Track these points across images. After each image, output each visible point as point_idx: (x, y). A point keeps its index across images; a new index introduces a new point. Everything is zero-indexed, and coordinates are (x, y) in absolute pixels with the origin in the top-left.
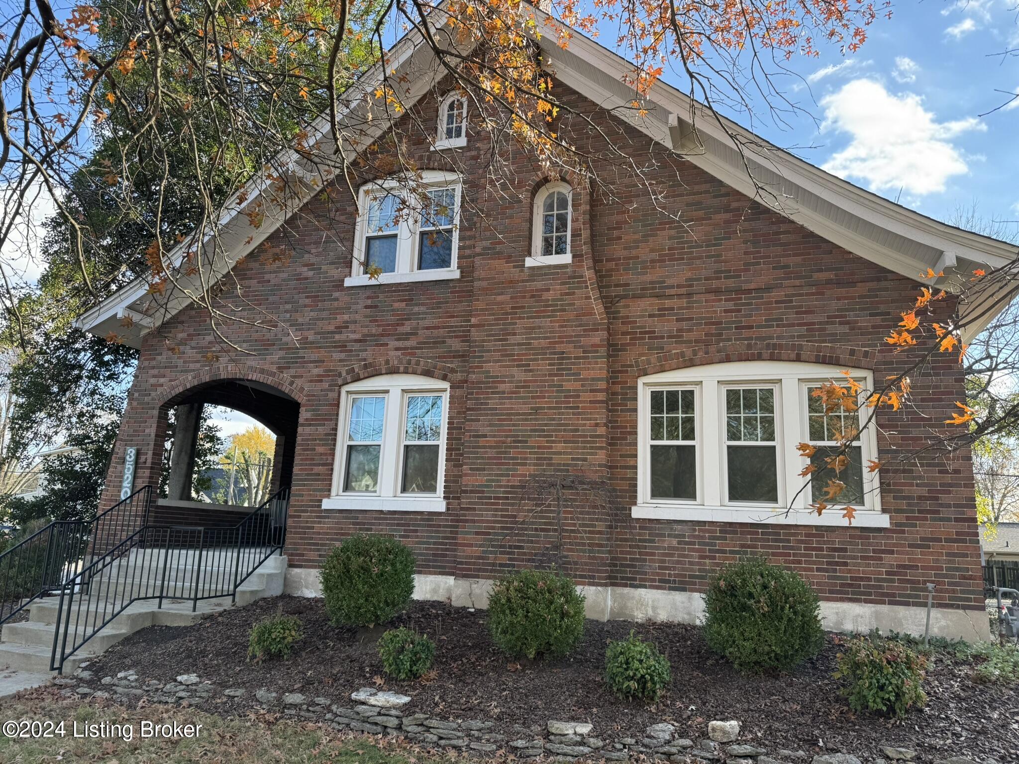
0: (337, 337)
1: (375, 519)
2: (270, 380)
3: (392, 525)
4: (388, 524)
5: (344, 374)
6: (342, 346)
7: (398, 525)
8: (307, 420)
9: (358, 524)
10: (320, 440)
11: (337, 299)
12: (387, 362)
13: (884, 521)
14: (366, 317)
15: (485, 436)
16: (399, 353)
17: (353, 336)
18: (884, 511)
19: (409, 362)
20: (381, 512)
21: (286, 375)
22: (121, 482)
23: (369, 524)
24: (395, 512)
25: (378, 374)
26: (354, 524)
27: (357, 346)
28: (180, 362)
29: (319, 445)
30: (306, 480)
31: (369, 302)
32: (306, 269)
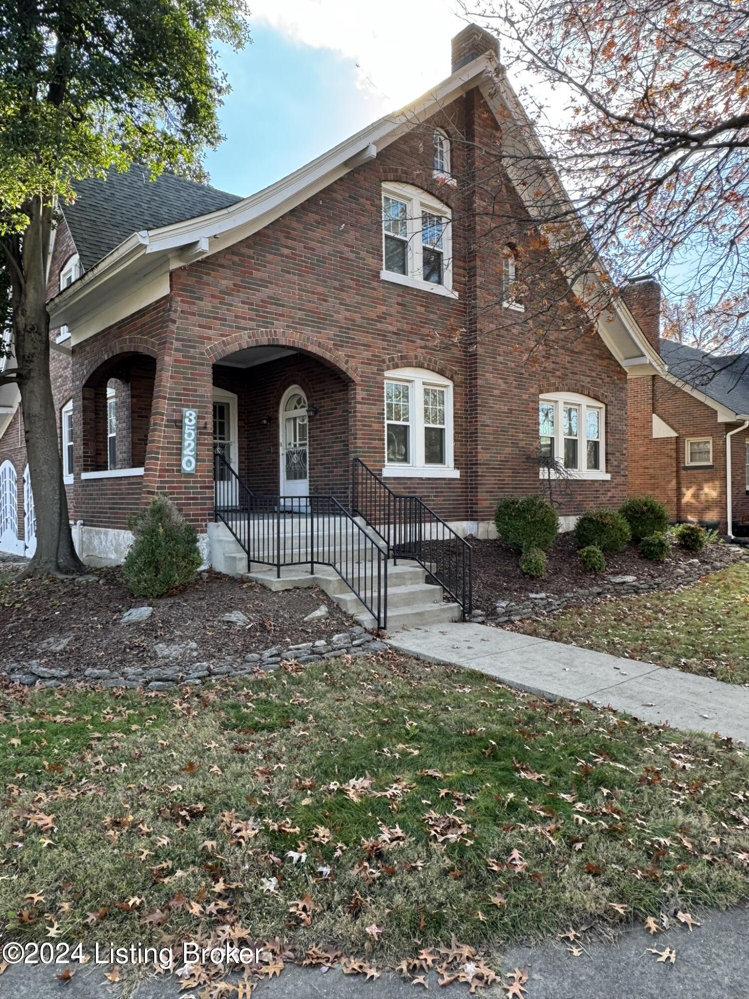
0: (379, 326)
1: (418, 484)
2: (328, 356)
3: (428, 488)
4: (426, 488)
5: (387, 361)
6: (383, 335)
7: (432, 488)
8: (363, 398)
9: (408, 488)
10: (375, 418)
11: (374, 289)
12: (416, 357)
13: (608, 477)
14: (398, 312)
15: (488, 426)
16: (424, 351)
17: (391, 328)
18: (607, 472)
19: (430, 360)
20: (421, 479)
21: (341, 353)
22: (180, 449)
23: (414, 488)
24: (429, 479)
25: (409, 365)
26: (405, 488)
27: (394, 338)
28: (230, 316)
29: (375, 422)
30: (367, 452)
31: (400, 299)
32: (346, 249)
